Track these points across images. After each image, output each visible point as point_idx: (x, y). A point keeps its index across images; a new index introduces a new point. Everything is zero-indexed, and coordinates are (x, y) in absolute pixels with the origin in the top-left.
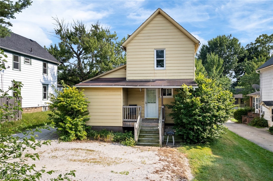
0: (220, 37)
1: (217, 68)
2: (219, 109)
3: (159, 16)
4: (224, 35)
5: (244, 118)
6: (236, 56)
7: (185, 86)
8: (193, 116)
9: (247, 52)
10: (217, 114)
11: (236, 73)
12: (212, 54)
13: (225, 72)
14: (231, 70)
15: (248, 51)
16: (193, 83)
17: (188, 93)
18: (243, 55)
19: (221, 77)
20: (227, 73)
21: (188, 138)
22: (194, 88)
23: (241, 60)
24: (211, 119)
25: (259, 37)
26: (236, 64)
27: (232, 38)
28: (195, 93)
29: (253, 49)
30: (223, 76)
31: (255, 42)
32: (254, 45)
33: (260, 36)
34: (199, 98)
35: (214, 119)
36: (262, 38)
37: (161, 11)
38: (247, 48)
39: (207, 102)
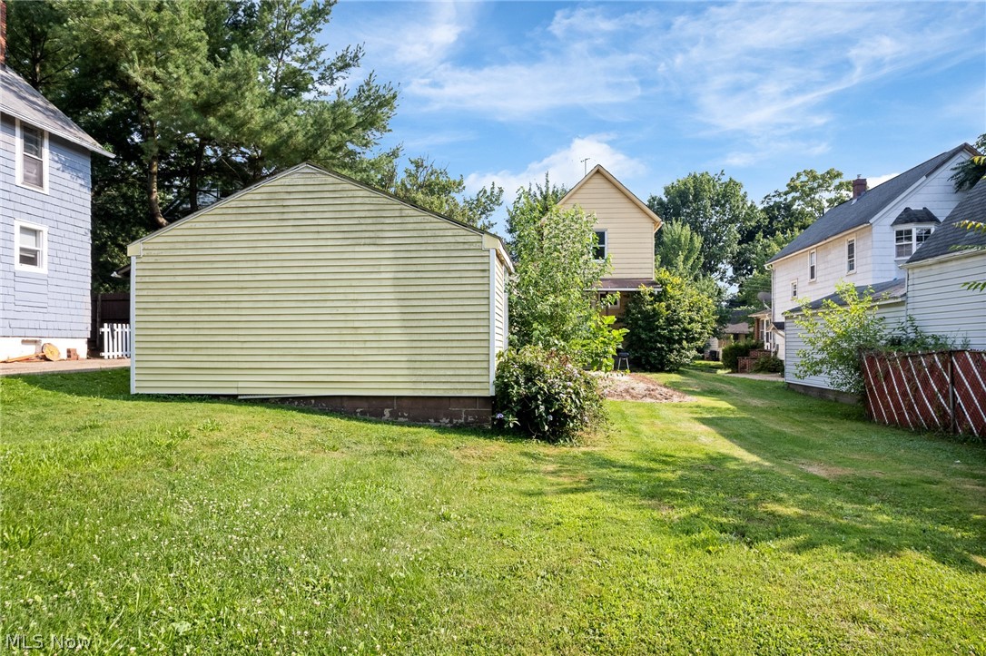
0: (694, 176)
1: (687, 259)
2: (692, 320)
3: (597, 176)
4: (707, 173)
5: (742, 361)
6: (734, 228)
7: (643, 289)
8: (654, 330)
9: (763, 215)
10: (689, 327)
11: (735, 270)
12: (674, 222)
13: (709, 268)
14: (723, 263)
15: (767, 214)
16: (653, 284)
17: (648, 298)
18: (753, 224)
19: (696, 279)
20: (713, 270)
21: (648, 362)
22: (656, 291)
23: (748, 236)
24: (681, 334)
25: (795, 177)
26: (736, 248)
27: (725, 179)
28: (659, 298)
29: (779, 208)
30: (701, 277)
31: (787, 189)
32: (785, 197)
33: (799, 175)
34: (663, 304)
35: (685, 334)
36: (804, 178)
37: (601, 170)
38: (766, 205)
39: (675, 311)
